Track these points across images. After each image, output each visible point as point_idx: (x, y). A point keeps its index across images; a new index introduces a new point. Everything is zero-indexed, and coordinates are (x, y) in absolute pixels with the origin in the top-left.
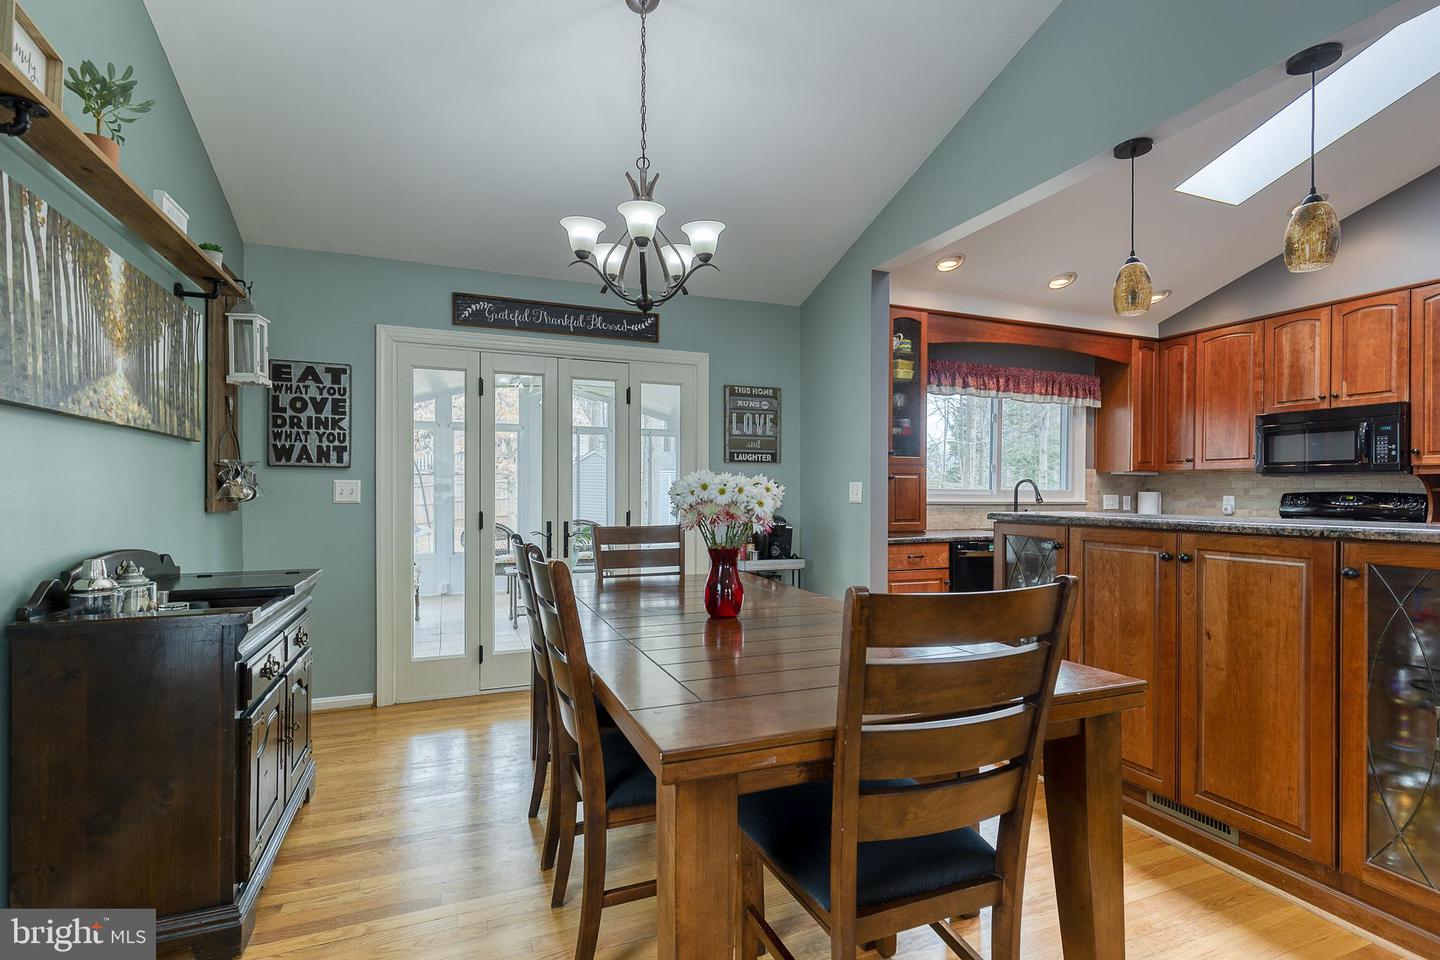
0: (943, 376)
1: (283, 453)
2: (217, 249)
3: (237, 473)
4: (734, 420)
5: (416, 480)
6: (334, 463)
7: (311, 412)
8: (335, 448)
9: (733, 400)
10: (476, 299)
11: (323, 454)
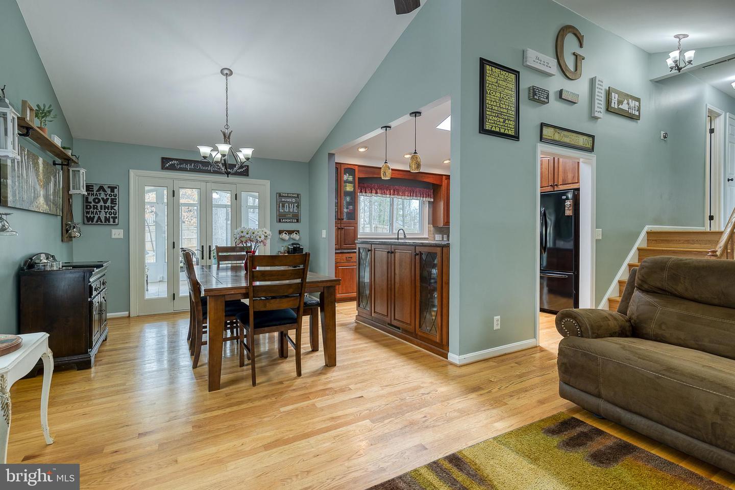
0: (367, 189)
1: (90, 220)
2: (69, 149)
3: (74, 227)
4: (281, 206)
5: (147, 229)
6: (112, 223)
7: (102, 203)
8: (112, 217)
9: (280, 198)
10: (172, 160)
11: (107, 220)
